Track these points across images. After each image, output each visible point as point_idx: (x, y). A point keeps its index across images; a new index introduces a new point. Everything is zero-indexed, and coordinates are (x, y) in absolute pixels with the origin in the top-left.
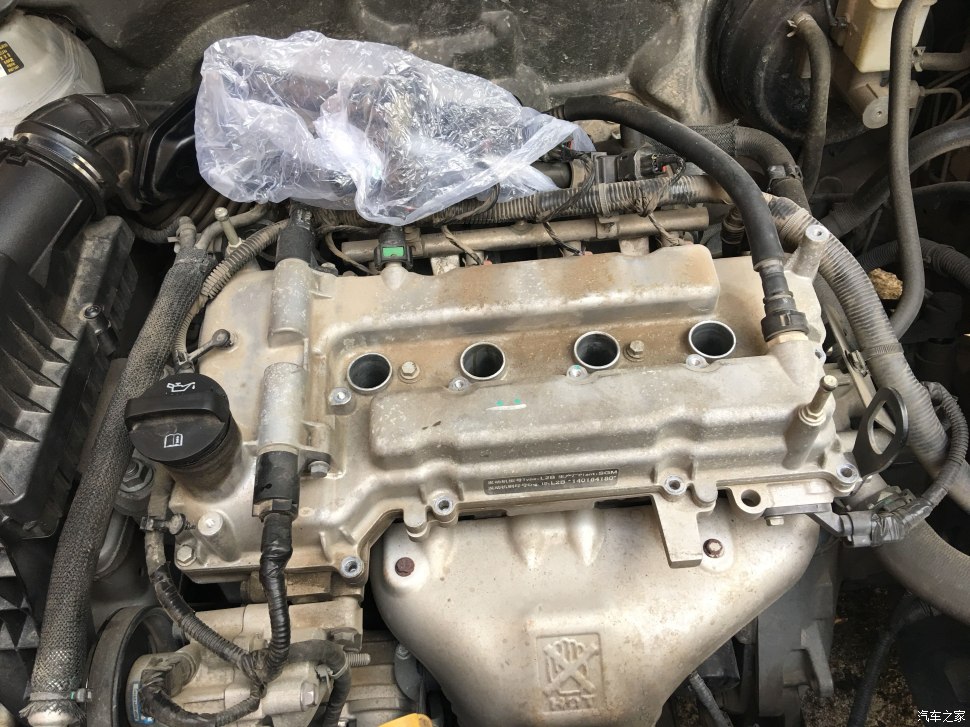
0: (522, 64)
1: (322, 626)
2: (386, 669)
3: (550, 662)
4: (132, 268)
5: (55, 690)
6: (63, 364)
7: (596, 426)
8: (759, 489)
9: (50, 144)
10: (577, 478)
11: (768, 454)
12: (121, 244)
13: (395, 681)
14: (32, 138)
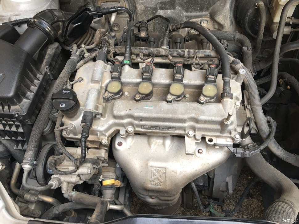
0: (178, 6)
1: (96, 155)
2: (113, 168)
3: (152, 173)
4: (60, 56)
5: (29, 160)
6: (39, 81)
7: (170, 116)
8: (213, 138)
9: (41, 23)
10: (165, 128)
11: (216, 130)
12: (58, 50)
13: (115, 172)
14: (37, 21)
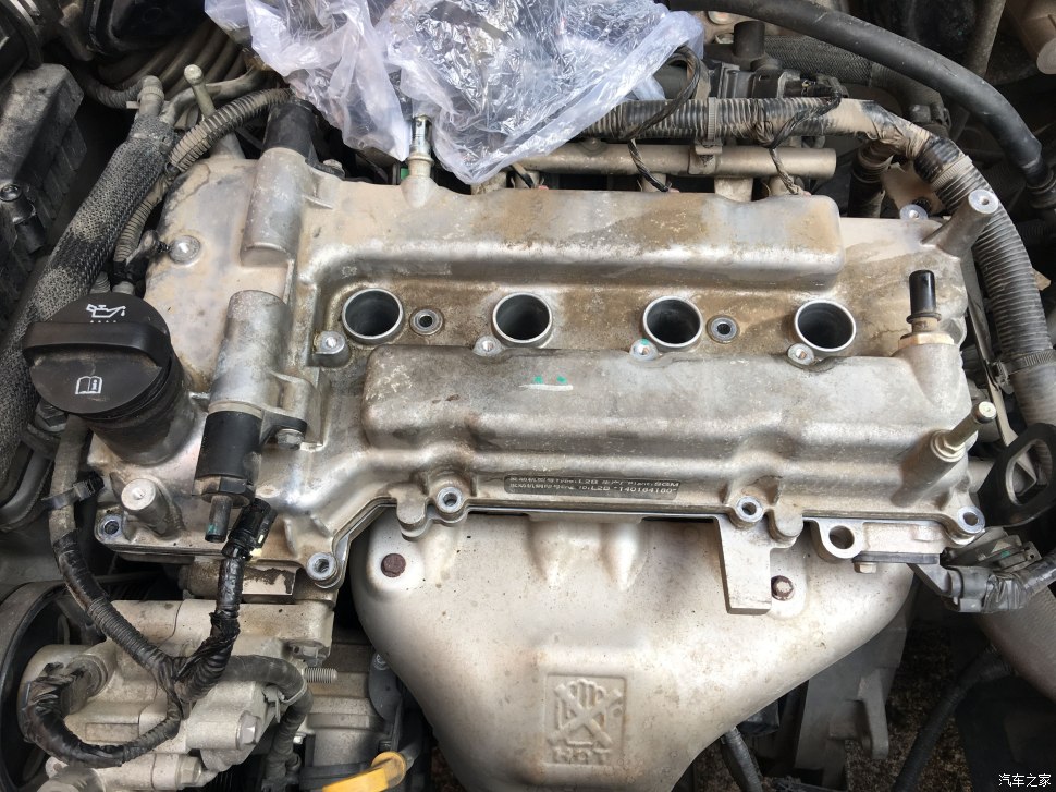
1: (278, 636)
2: (358, 678)
3: (560, 706)
4: (77, 135)
7: (661, 425)
8: (854, 526)
10: (625, 486)
11: (877, 486)
12: (62, 104)
13: (367, 696)
